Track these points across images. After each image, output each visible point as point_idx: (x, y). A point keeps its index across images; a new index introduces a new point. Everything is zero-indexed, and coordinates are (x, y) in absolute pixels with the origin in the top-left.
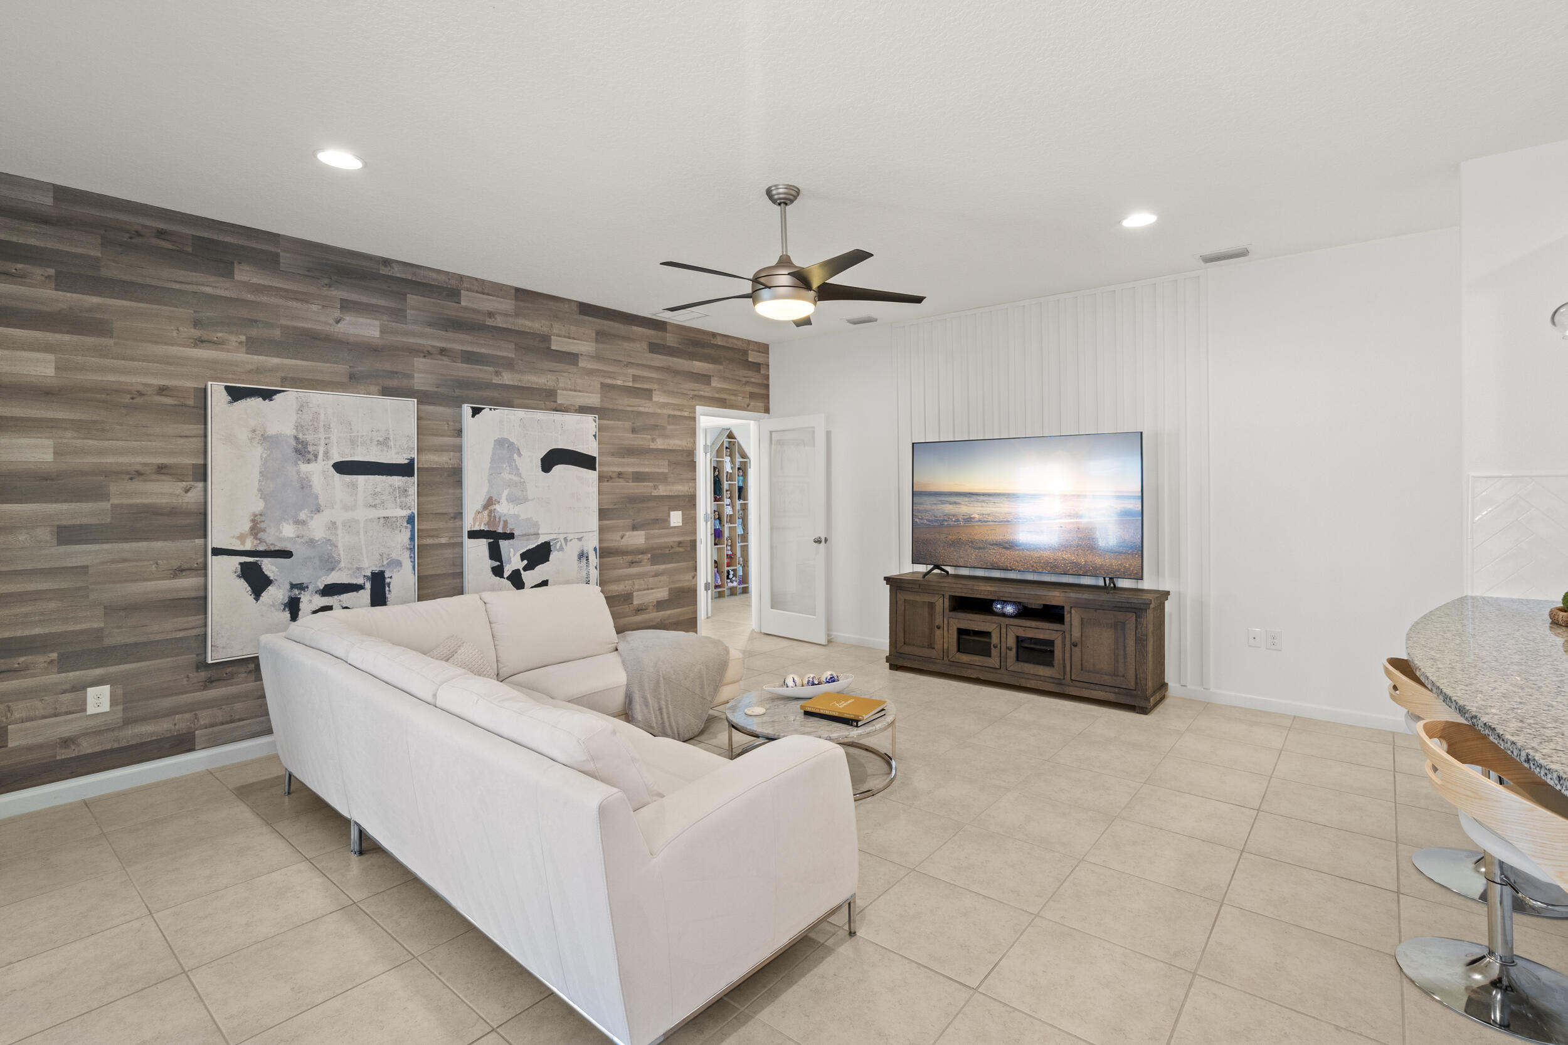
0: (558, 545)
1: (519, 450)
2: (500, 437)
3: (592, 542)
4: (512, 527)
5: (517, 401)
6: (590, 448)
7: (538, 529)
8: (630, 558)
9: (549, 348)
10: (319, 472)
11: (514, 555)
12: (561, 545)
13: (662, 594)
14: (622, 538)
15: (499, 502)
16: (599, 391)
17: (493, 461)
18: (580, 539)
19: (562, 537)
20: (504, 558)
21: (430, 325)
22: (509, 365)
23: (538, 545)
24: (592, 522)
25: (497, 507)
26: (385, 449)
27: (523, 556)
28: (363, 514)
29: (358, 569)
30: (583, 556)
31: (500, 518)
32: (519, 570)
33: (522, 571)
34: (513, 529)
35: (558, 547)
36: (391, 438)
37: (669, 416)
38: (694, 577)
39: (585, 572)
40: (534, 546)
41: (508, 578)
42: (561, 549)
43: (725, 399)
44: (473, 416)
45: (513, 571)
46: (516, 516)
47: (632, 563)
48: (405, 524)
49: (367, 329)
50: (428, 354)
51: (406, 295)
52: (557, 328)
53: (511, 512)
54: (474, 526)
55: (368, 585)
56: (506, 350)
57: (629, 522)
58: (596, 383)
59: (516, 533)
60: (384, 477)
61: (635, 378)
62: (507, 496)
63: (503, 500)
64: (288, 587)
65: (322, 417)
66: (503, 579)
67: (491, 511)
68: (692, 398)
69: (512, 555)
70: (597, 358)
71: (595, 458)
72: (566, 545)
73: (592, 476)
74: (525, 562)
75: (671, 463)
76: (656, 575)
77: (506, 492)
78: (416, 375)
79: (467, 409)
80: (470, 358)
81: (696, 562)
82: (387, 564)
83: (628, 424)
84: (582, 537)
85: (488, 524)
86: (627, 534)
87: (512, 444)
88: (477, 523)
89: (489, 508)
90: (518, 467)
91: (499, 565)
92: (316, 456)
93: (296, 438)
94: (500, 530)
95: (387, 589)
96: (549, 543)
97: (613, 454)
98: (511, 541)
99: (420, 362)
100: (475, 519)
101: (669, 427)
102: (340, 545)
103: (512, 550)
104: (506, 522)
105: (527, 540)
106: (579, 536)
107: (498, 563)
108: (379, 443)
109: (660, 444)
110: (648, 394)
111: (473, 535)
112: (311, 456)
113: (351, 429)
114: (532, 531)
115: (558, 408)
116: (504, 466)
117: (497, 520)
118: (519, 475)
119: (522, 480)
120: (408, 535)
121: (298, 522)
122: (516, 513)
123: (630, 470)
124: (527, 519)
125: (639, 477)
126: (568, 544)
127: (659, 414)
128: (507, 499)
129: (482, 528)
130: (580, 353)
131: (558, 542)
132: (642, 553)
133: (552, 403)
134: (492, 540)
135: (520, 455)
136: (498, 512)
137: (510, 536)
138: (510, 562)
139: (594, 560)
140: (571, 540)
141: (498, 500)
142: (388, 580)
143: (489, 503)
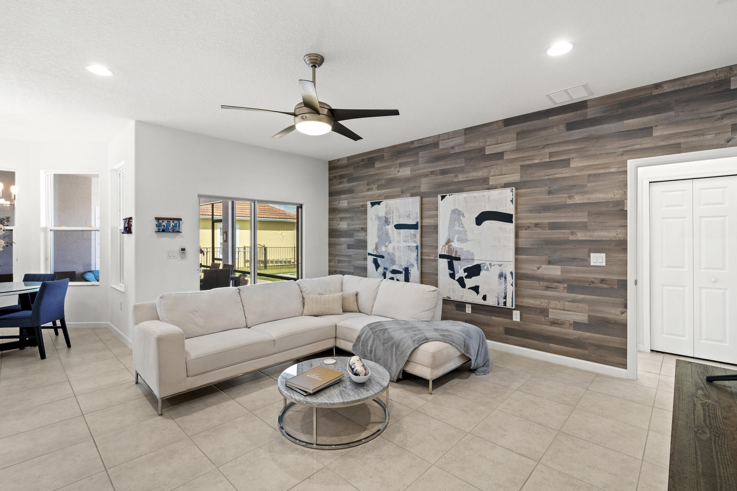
0: (486, 267)
1: (463, 214)
2: (454, 209)
3: (510, 268)
4: (459, 255)
5: (466, 188)
6: (510, 209)
7: (474, 257)
8: (546, 284)
9: (484, 155)
10: (390, 228)
11: (460, 269)
12: (488, 267)
13: (582, 318)
14: (538, 269)
15: (453, 241)
16: (520, 171)
17: (450, 221)
18: (500, 265)
19: (488, 263)
20: (455, 269)
21: (427, 162)
22: (462, 170)
23: (473, 266)
24: (511, 255)
25: (452, 244)
26: (409, 219)
27: (465, 270)
28: (403, 244)
29: (401, 265)
30: (501, 275)
31: (453, 249)
32: (463, 277)
33: (464, 278)
34: (460, 256)
35: (485, 268)
36: (411, 214)
37: (590, 176)
38: (624, 312)
39: (504, 286)
40: (471, 266)
41: (457, 280)
42: (487, 269)
43: (680, 144)
44: (442, 200)
45: (460, 277)
46: (462, 249)
47: (547, 288)
48: (415, 249)
49: (406, 172)
50: (426, 176)
51: (418, 153)
52: (489, 141)
53: (459, 247)
54: (442, 252)
55: (404, 272)
56: (460, 163)
57: (545, 258)
58: (517, 166)
59: (462, 258)
60: (409, 230)
61: (551, 155)
62: (457, 238)
63: (455, 240)
64: (383, 268)
65: (391, 209)
66: (455, 280)
67: (449, 246)
68: (622, 154)
69: (459, 269)
70: (518, 150)
71: (512, 215)
72: (491, 268)
73: (511, 227)
74: (466, 274)
75: (590, 214)
76: (572, 301)
77: (456, 236)
78: (422, 186)
79: (439, 197)
80: (444, 172)
81: (626, 300)
82: (410, 265)
83: (545, 189)
84: (502, 264)
85: (448, 252)
86: (543, 266)
87: (460, 211)
88: (443, 251)
89: (449, 244)
90: (463, 223)
91: (452, 273)
92: (390, 223)
93: (385, 217)
94: (453, 255)
95: (409, 275)
96: (480, 265)
97: (530, 211)
98: (459, 261)
99: (424, 180)
100: (442, 249)
101: (588, 185)
102: (396, 256)
103: (459, 266)
104: (456, 252)
105: (467, 262)
106: (500, 263)
107: (452, 272)
108: (407, 216)
109: (578, 199)
110: (566, 163)
111: (442, 256)
112: (389, 223)
113: (399, 212)
114: (470, 257)
115: (490, 188)
116: (456, 223)
117: (452, 250)
118: (463, 227)
119: (465, 230)
120: (416, 254)
121: (386, 246)
122: (462, 247)
123: (546, 221)
124: (467, 251)
125: (553, 226)
126: (492, 267)
127: (578, 176)
128: (457, 240)
129: (445, 254)
130: (504, 151)
131: (486, 265)
132: (558, 282)
133: (486, 186)
134: (450, 260)
135: (464, 216)
136: (453, 246)
137: (458, 259)
138: (458, 272)
139: (510, 280)
140: (494, 265)
141: (453, 240)
142: (410, 271)
143: (449, 242)
